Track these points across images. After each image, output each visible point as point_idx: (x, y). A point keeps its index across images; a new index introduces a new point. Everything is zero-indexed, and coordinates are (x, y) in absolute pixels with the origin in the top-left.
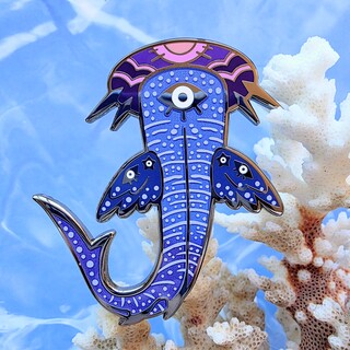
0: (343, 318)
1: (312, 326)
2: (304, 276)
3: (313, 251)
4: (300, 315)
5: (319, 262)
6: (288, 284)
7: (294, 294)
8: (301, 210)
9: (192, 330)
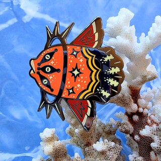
0: (155, 133)
1: (143, 142)
2: (136, 118)
3: (138, 105)
4: (137, 137)
5: (141, 110)
6: (129, 123)
7: (132, 128)
8: (129, 87)
9: (87, 149)
